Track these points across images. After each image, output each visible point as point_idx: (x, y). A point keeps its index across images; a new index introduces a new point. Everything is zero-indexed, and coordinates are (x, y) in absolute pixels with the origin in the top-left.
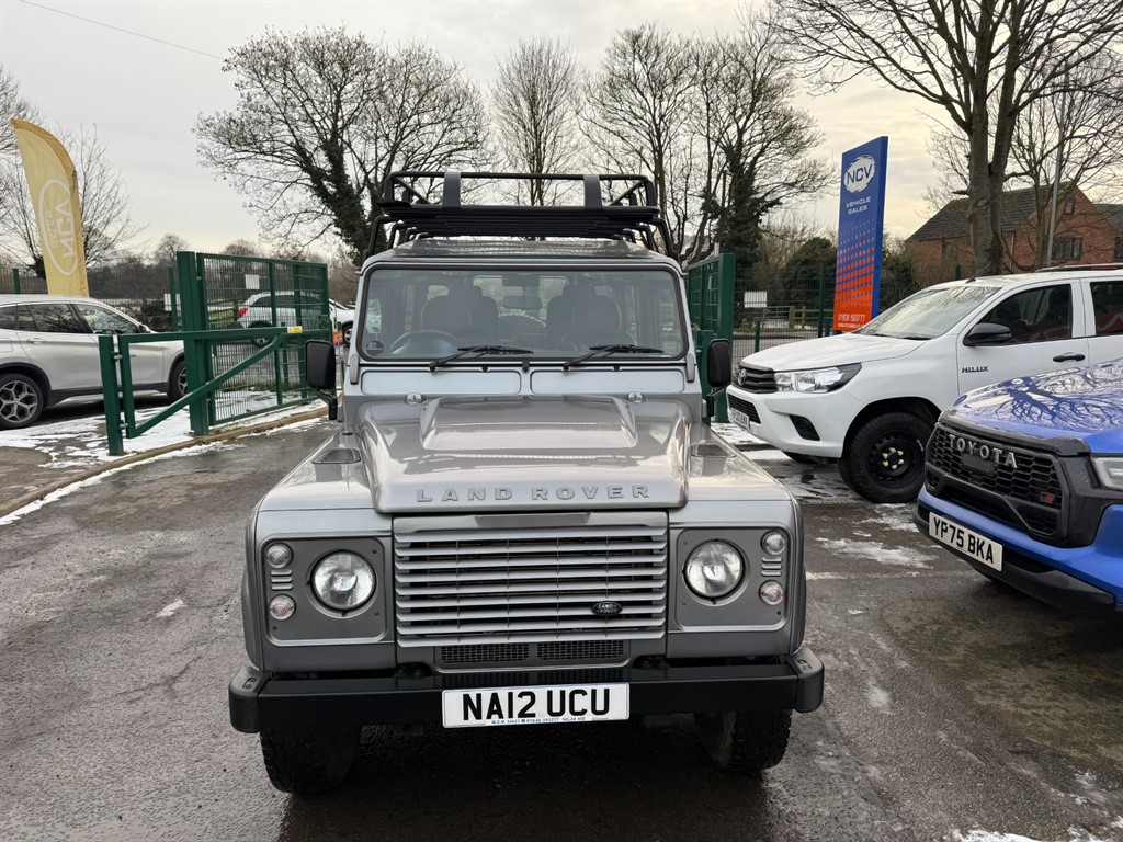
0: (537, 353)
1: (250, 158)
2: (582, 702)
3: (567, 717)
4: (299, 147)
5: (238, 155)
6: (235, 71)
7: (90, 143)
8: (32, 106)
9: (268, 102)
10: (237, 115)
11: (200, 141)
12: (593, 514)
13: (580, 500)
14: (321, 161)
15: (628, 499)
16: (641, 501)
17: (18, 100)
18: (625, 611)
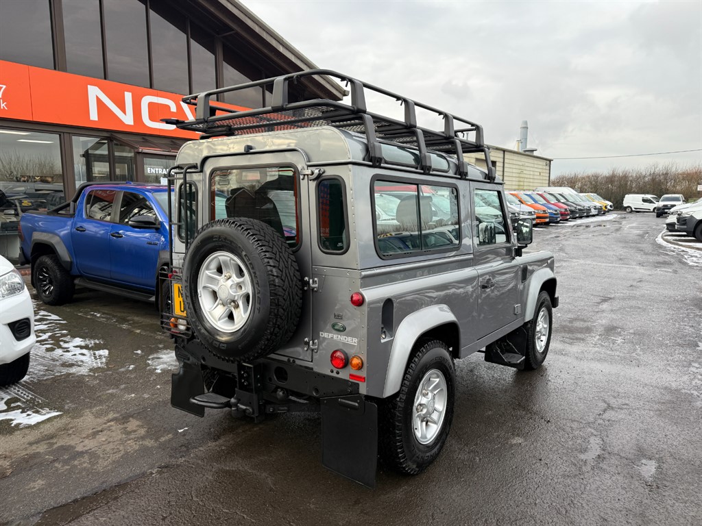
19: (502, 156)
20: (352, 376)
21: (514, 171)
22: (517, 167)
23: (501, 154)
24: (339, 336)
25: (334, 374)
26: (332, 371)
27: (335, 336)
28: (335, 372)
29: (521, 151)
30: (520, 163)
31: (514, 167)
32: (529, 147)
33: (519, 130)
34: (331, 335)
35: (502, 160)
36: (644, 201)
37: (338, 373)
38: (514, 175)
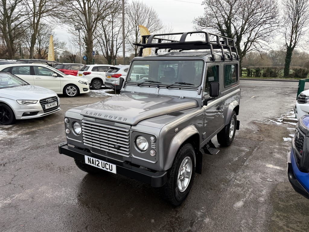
0: (163, 83)
1: (205, 28)
2: (108, 167)
3: (105, 169)
4: (219, 25)
5: (203, 28)
6: (205, 5)
7: (170, 28)
8: (161, 20)
9: (212, 13)
10: (204, 16)
11: (194, 25)
12: (116, 123)
13: (113, 119)
14: (224, 27)
15: (122, 121)
16: (124, 122)
17: (158, 19)
18: (121, 148)
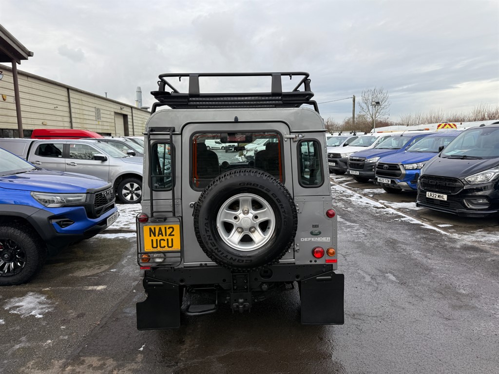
19: (131, 111)
20: (326, 261)
21: (139, 122)
22: (141, 119)
23: (129, 110)
24: (316, 238)
25: (313, 263)
26: (311, 261)
27: (313, 239)
28: (313, 261)
29: (140, 108)
30: (142, 117)
31: (139, 119)
32: (144, 106)
33: (136, 94)
34: (309, 239)
35: (131, 114)
36: (216, 142)
37: (315, 261)
38: (140, 125)
